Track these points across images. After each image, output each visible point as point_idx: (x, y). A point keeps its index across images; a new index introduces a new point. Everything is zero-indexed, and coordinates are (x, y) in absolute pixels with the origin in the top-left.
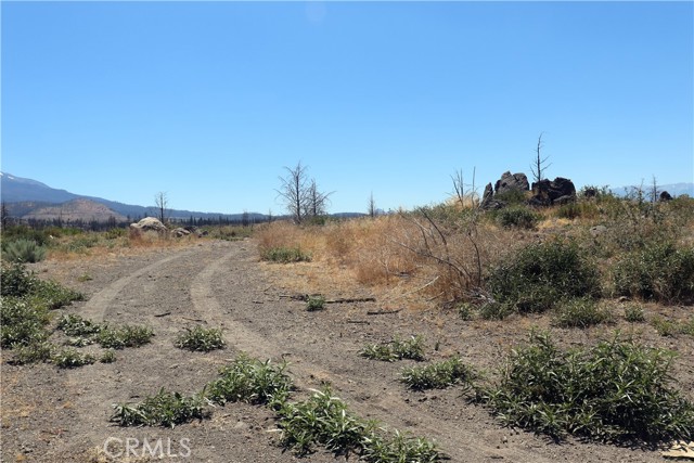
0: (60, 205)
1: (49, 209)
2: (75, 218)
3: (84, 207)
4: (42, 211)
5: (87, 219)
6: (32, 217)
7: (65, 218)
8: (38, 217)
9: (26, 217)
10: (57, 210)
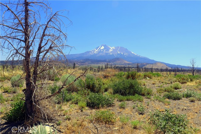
0: (152, 64)
1: (150, 65)
2: (156, 68)
3: (159, 64)
4: (148, 65)
5: (159, 68)
6: (145, 67)
7: (154, 68)
8: (147, 67)
9: (144, 67)
10: (151, 65)
